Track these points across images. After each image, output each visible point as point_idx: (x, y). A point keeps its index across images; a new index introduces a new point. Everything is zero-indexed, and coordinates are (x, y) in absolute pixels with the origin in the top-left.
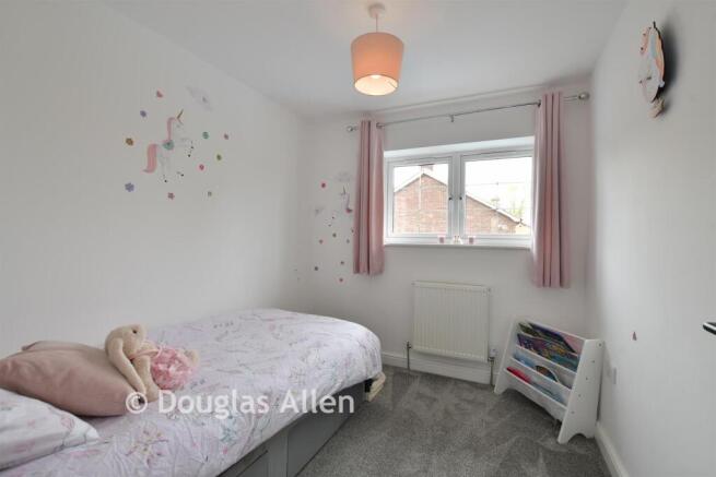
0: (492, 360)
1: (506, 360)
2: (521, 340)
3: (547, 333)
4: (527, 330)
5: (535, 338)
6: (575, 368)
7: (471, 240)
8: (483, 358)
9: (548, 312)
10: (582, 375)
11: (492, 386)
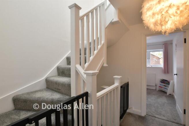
0: (156, 85)
1: (158, 85)
2: (161, 82)
3: (165, 80)
4: (162, 80)
5: (164, 81)
6: (169, 85)
7: (152, 66)
8: (154, 85)
9: (165, 77)
10: (170, 86)
11: (156, 90)
